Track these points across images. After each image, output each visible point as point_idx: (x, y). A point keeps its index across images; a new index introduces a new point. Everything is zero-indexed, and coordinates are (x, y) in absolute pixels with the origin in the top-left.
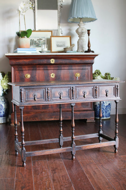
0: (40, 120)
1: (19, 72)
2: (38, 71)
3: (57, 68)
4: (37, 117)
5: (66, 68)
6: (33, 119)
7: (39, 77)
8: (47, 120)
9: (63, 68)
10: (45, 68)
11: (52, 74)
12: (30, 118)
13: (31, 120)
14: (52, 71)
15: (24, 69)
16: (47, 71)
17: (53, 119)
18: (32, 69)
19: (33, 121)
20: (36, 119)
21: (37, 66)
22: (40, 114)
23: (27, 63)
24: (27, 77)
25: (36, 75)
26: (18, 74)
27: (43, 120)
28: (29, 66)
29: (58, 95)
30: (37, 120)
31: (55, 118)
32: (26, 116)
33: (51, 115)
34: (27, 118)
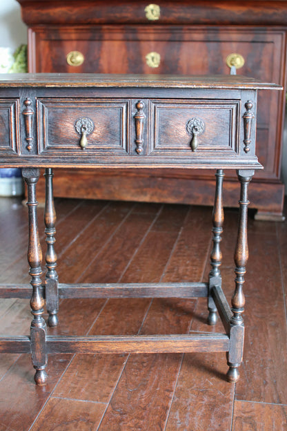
0: (107, 197)
1: (50, 47)
2: (106, 43)
3: (168, 36)
4: (98, 186)
5: (196, 36)
6: (88, 194)
7: (109, 63)
9: (187, 37)
10: (131, 36)
11: (152, 54)
12: (78, 189)
14: (152, 44)
15: (64, 36)
16: (135, 43)
17: (147, 199)
18: (88, 35)
19: (85, 197)
20: (94, 194)
21: (105, 27)
22: (109, 178)
23: (74, 17)
24: (72, 62)
25: (99, 58)
26: (47, 51)
27: (117, 197)
28: (81, 27)
30: (98, 195)
31: (152, 195)
32: (67, 183)
33: (142, 184)
34: (69, 189)
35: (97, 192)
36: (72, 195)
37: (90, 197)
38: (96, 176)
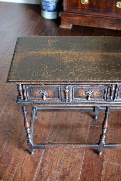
0: (97, 27)
4: (94, 22)
6: (89, 24)
8: (107, 27)
12: (85, 22)
13: (86, 25)
17: (115, 28)
19: (88, 26)
20: (92, 25)
22: (99, 19)
27: (102, 27)
29: (84, 94)
31: (117, 27)
32: (79, 19)
33: (113, 22)
34: (81, 22)
35: (93, 24)
36: (82, 25)
37: (90, 26)
38: (93, 17)
